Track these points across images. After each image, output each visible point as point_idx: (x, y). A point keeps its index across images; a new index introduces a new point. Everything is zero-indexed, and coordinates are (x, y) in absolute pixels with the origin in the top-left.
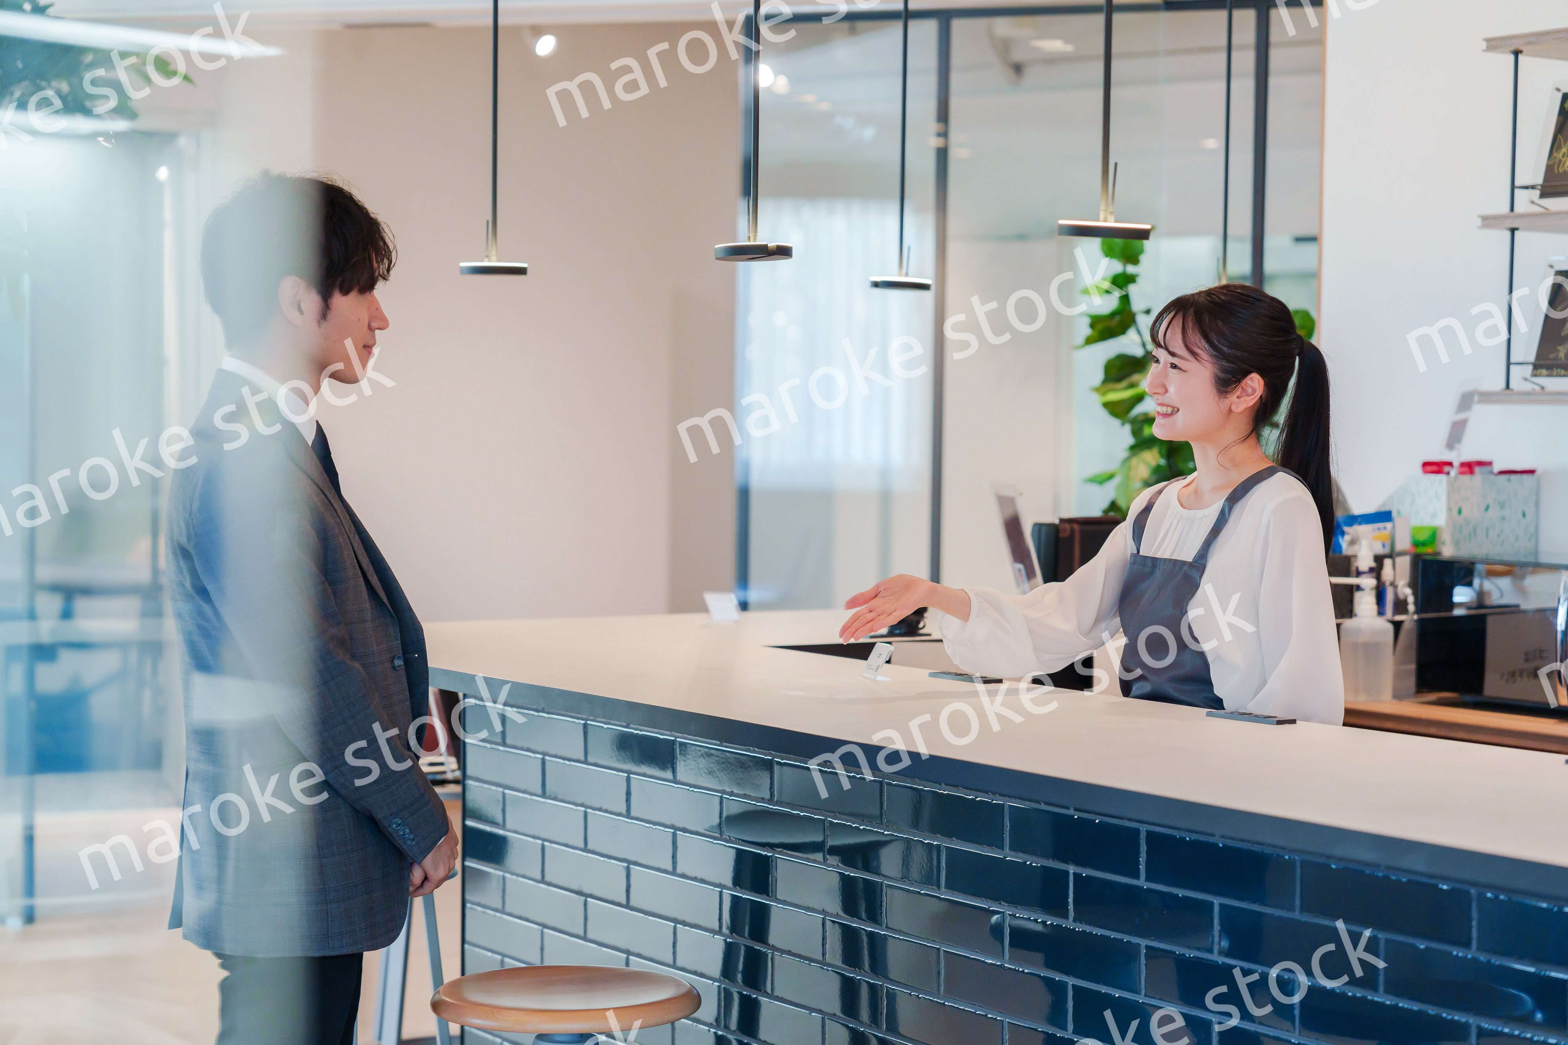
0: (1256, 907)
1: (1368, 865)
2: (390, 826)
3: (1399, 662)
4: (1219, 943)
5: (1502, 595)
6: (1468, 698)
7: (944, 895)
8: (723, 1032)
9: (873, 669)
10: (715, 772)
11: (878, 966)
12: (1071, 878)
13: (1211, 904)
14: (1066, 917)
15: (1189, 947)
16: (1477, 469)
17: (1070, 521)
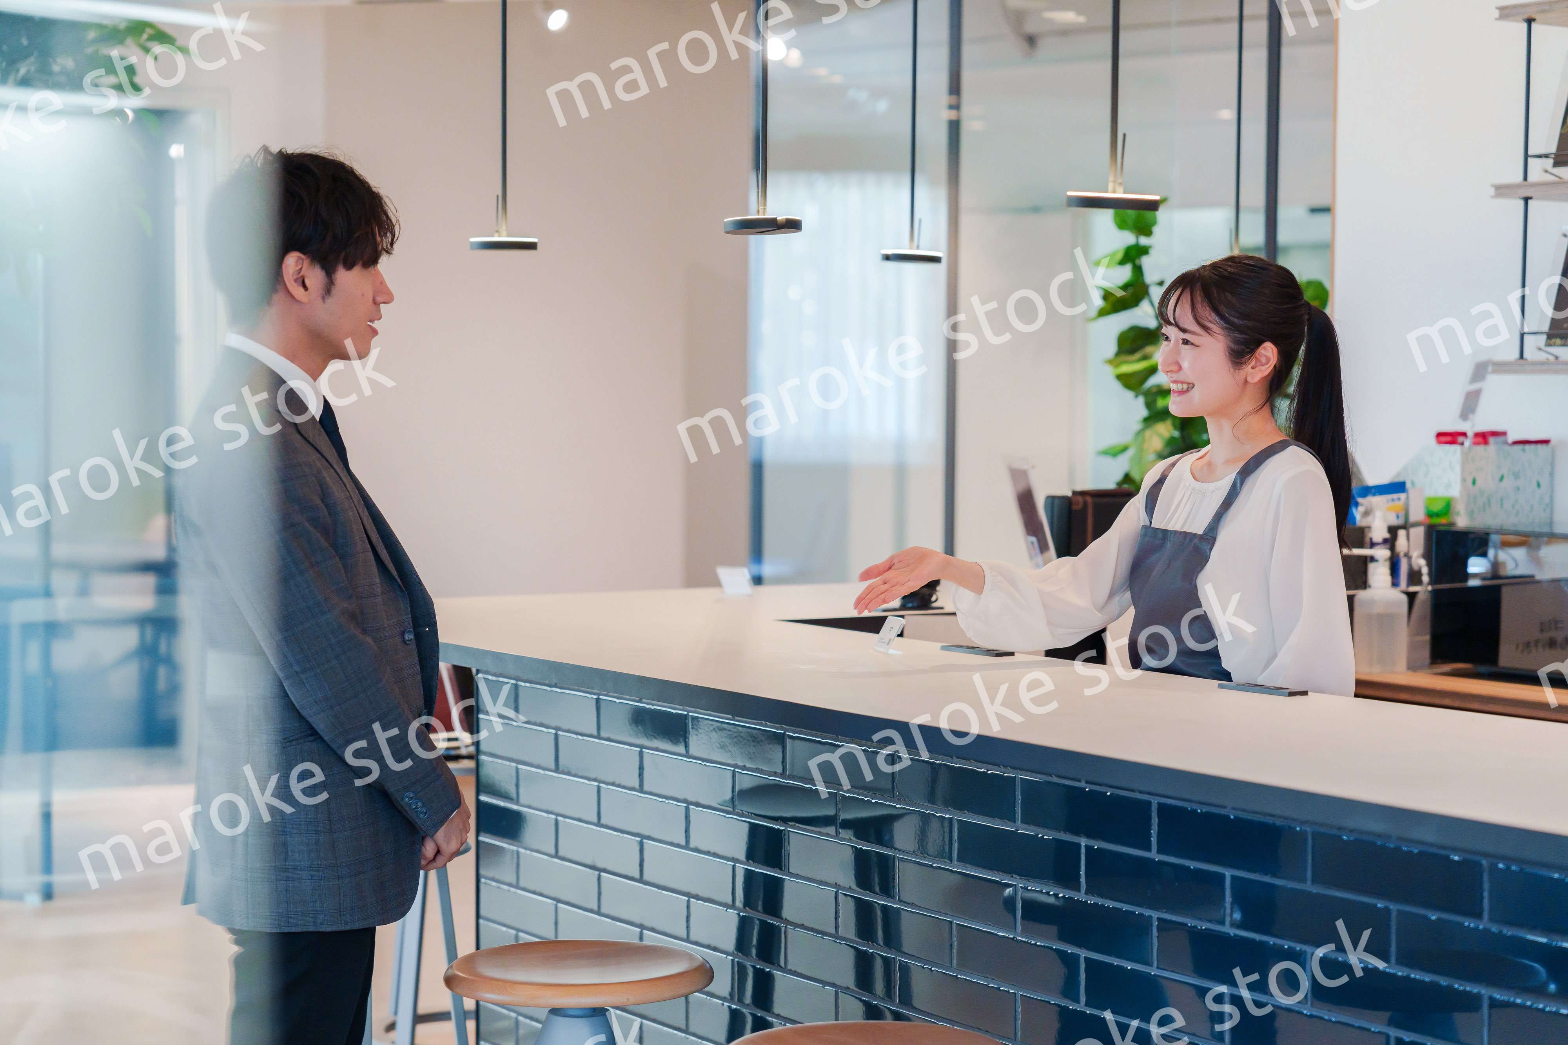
0: (1267, 879)
1: (1380, 836)
2: (402, 799)
3: (1413, 634)
4: (1231, 915)
5: (1517, 565)
6: (1483, 669)
7: (956, 868)
8: (737, 1005)
9: (885, 643)
10: (728, 746)
11: (892, 940)
12: (1083, 850)
13: (1222, 877)
14: (1078, 889)
15: (1200, 919)
16: (1491, 440)
17: (1083, 493)
